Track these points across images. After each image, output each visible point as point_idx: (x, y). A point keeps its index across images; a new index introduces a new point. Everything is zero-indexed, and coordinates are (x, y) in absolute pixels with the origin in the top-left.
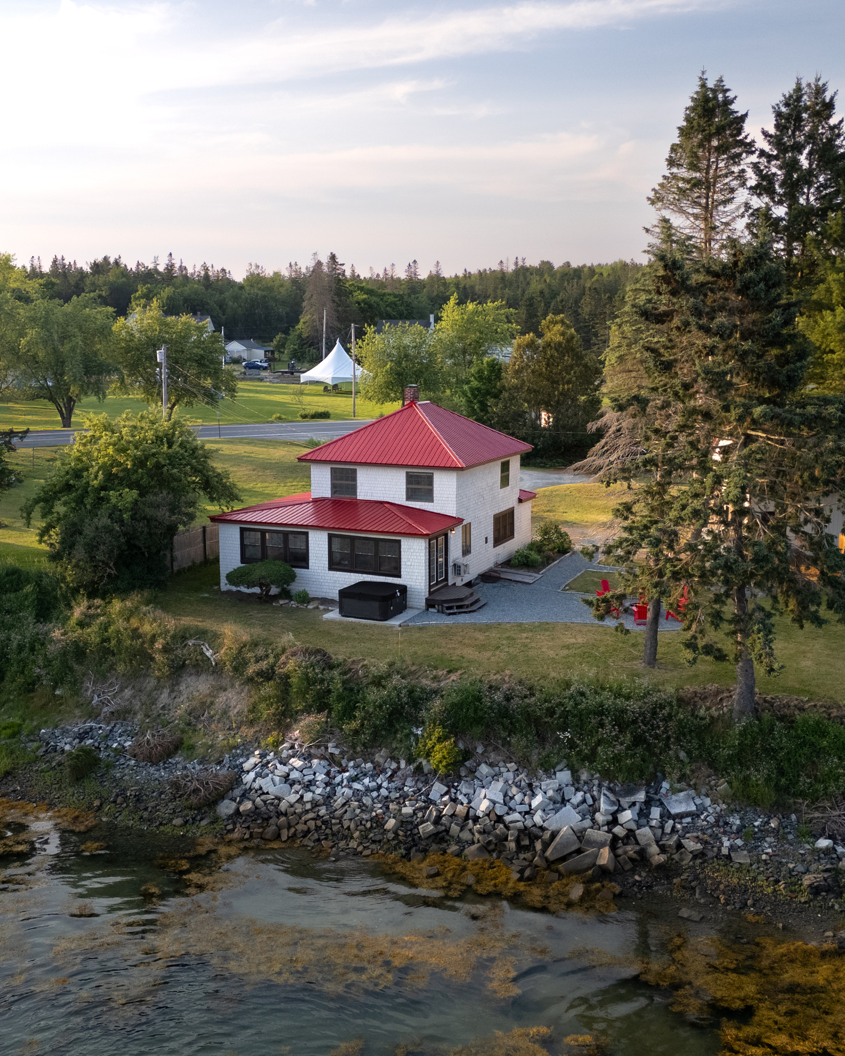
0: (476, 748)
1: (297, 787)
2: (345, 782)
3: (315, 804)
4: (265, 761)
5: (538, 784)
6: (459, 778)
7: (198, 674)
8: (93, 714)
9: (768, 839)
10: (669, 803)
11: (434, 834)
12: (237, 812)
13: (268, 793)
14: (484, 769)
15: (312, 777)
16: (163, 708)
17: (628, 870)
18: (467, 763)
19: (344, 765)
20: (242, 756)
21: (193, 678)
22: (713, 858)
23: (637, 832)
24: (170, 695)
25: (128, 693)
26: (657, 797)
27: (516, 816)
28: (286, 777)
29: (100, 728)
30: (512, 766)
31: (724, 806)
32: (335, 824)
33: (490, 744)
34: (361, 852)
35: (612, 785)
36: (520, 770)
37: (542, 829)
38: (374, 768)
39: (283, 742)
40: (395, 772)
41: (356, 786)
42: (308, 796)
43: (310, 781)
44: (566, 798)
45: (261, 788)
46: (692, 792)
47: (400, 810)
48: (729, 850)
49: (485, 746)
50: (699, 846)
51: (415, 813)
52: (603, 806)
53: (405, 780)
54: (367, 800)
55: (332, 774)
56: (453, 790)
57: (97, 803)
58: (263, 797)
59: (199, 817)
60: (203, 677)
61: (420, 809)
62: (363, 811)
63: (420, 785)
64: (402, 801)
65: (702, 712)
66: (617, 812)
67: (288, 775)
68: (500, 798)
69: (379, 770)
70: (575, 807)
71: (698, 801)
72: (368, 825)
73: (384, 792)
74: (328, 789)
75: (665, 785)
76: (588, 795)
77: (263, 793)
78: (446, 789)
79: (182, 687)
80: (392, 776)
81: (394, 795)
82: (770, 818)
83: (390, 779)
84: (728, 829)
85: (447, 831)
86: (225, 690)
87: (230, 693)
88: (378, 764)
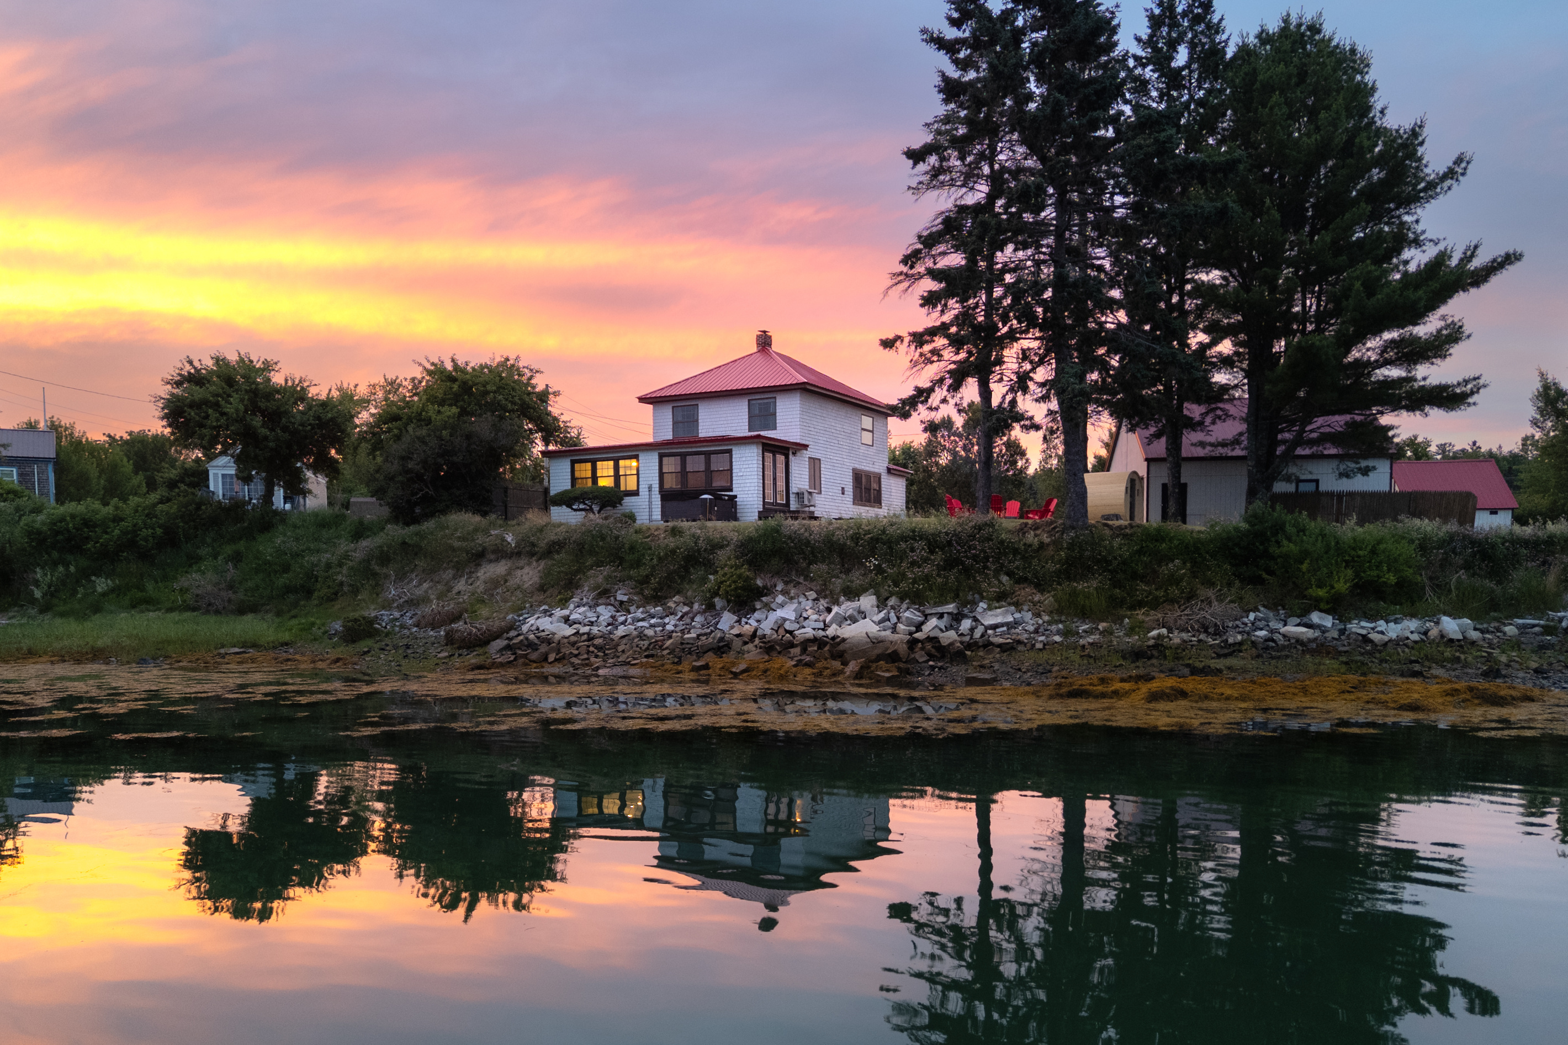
0: (775, 586)
1: (576, 626)
2: (629, 622)
3: (591, 637)
5: (837, 607)
6: (755, 610)
7: (497, 560)
8: (387, 606)
9: (1092, 637)
10: (983, 618)
11: (713, 648)
12: (508, 646)
13: (543, 631)
15: (594, 619)
16: (458, 594)
17: (924, 661)
18: (764, 599)
19: (632, 610)
20: (527, 614)
21: (492, 565)
22: (1023, 649)
23: (941, 637)
24: (467, 582)
25: (426, 585)
26: (971, 615)
27: (807, 630)
28: (566, 620)
29: (390, 615)
30: (812, 595)
31: (1047, 619)
32: (609, 649)
33: (791, 581)
35: (921, 604)
36: (821, 599)
37: (834, 638)
38: (664, 612)
39: (572, 597)
40: (686, 613)
41: (641, 624)
42: (585, 632)
43: (592, 622)
44: (868, 616)
45: (537, 630)
46: (1011, 608)
47: (682, 637)
48: (1044, 645)
49: (786, 583)
50: (1009, 641)
51: (698, 638)
53: (695, 617)
54: (649, 633)
55: (617, 617)
56: (744, 619)
58: (537, 635)
59: (465, 654)
60: (503, 562)
61: (705, 634)
62: (643, 640)
63: (710, 618)
64: (686, 631)
65: (1031, 539)
66: (922, 623)
67: (569, 617)
68: (792, 616)
69: (669, 612)
70: (876, 622)
71: (1017, 615)
72: (645, 647)
73: (669, 627)
74: (610, 627)
75: (983, 605)
76: (892, 615)
77: (539, 632)
78: (737, 618)
79: (480, 574)
80: (682, 617)
81: (680, 628)
82: (1099, 624)
83: (681, 619)
84: (1047, 633)
85: (729, 646)
86: (522, 568)
87: (526, 570)
88: (670, 608)
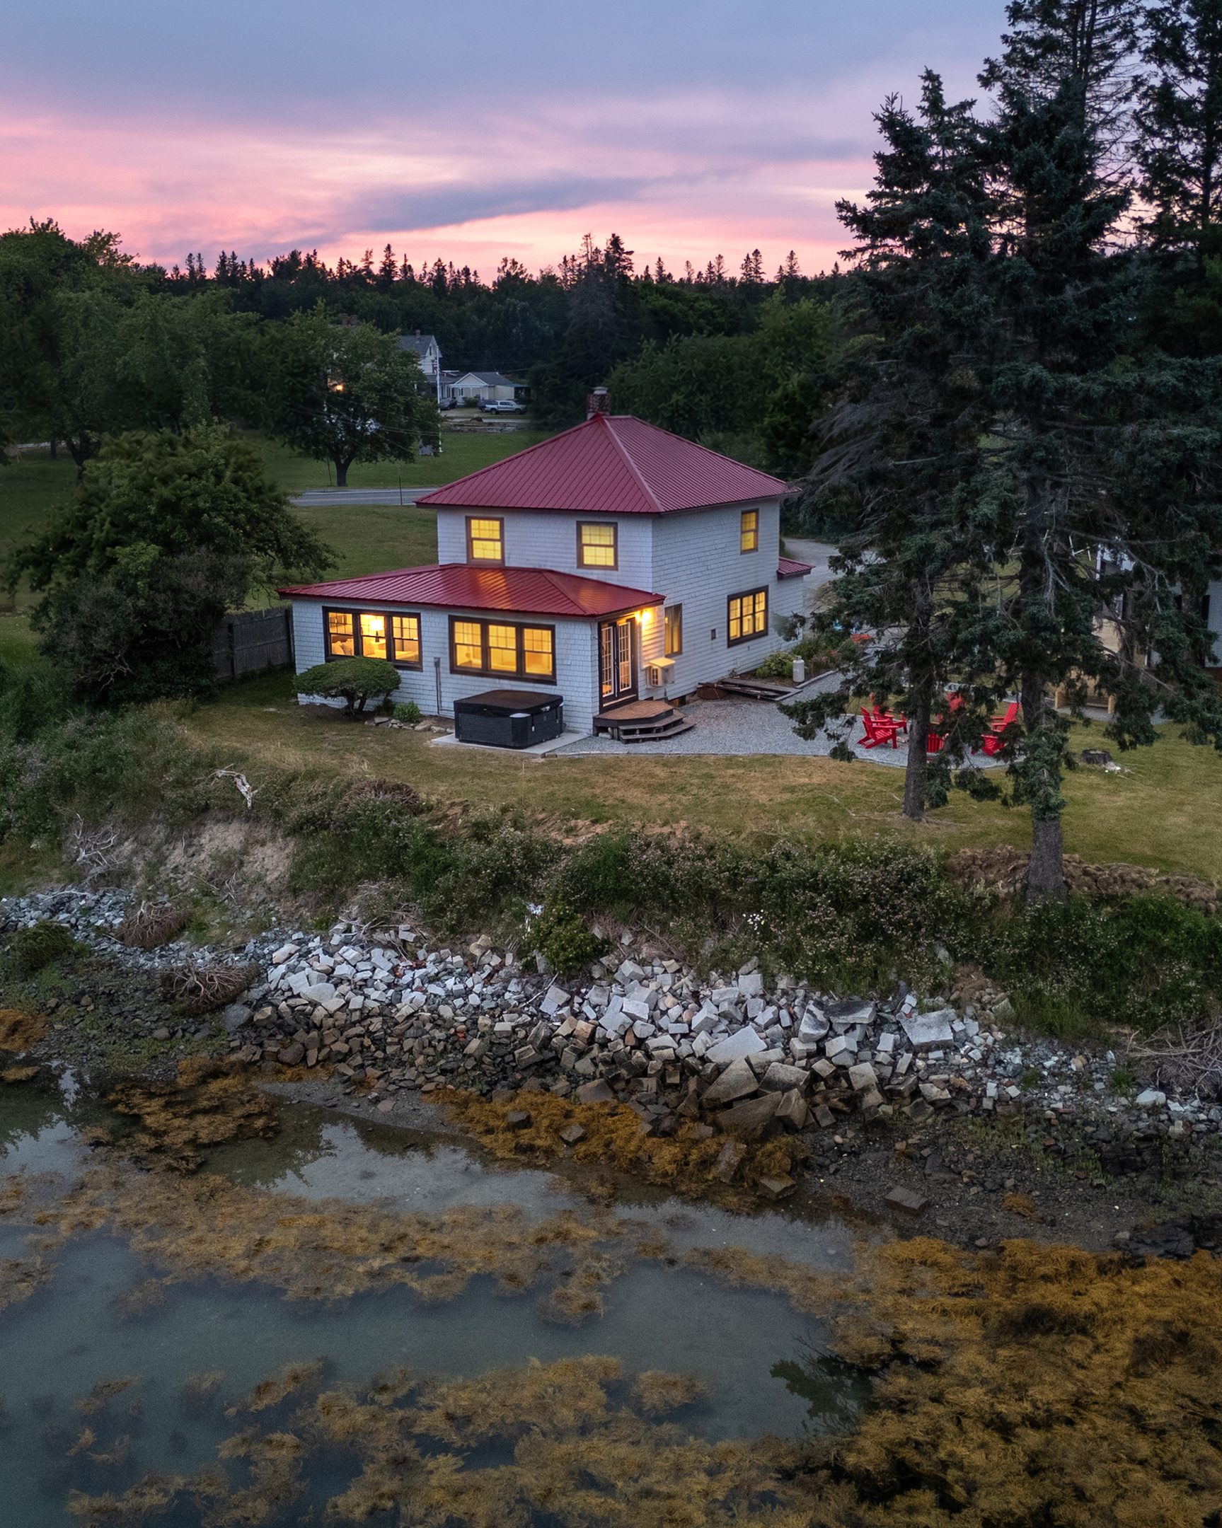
0: (620, 937)
1: (344, 988)
2: (418, 983)
3: (366, 1015)
4: (304, 950)
5: (708, 993)
6: (591, 980)
7: (228, 820)
8: (75, 877)
9: (1062, 1088)
10: (911, 1028)
11: (536, 1063)
12: (250, 1023)
13: (299, 996)
14: (628, 968)
15: (368, 974)
16: (175, 870)
17: (827, 1127)
18: (603, 960)
19: (421, 958)
20: (273, 941)
21: (221, 827)
22: (966, 1114)
23: (852, 1069)
24: (186, 852)
25: (128, 847)
26: (895, 1018)
27: (666, 1039)
28: (329, 973)
29: (84, 897)
30: (672, 964)
31: (1000, 1036)
32: (390, 1044)
33: (643, 931)
34: (420, 1086)
35: (825, 998)
36: (685, 971)
37: (704, 1060)
38: (466, 964)
39: (336, 920)
40: (496, 970)
41: (433, 989)
42: (357, 1002)
43: (365, 980)
44: (750, 1016)
45: (290, 989)
46: (951, 1012)
47: (492, 1027)
48: (995, 1102)
49: (636, 934)
50: (946, 1094)
51: (514, 1031)
52: (805, 1028)
53: (509, 982)
54: (446, 1011)
55: (400, 972)
56: (577, 999)
57: (52, 1002)
58: (291, 1002)
59: (192, 1029)
60: (235, 825)
61: (524, 1025)
62: (437, 1026)
63: (530, 989)
64: (497, 1012)
65: (980, 889)
66: (826, 1037)
67: (333, 970)
68: (643, 1011)
69: (472, 965)
70: (759, 1030)
71: (958, 1026)
72: (441, 1047)
73: (474, 1000)
74: (391, 992)
75: (910, 1000)
76: (784, 1013)
77: (293, 996)
78: (567, 996)
79: (204, 839)
80: (490, 976)
81: (488, 1004)
82: (1072, 1055)
83: (488, 980)
84: (999, 1070)
85: (557, 1059)
86: (263, 844)
87: (269, 850)
88: (473, 958)
